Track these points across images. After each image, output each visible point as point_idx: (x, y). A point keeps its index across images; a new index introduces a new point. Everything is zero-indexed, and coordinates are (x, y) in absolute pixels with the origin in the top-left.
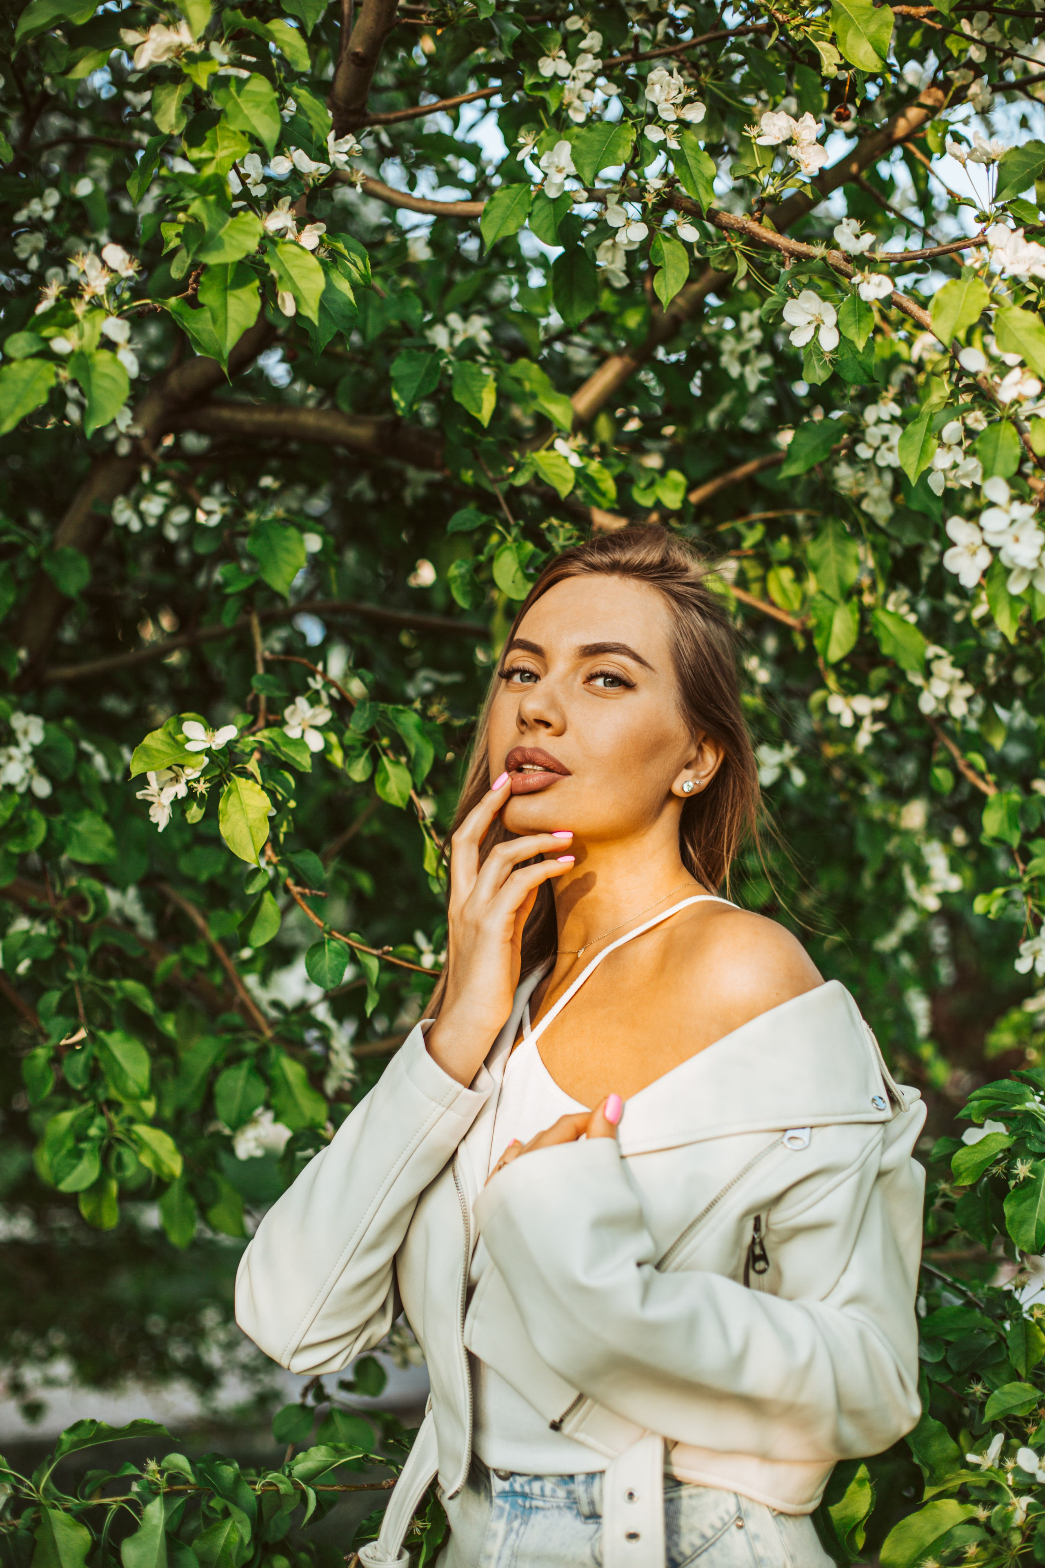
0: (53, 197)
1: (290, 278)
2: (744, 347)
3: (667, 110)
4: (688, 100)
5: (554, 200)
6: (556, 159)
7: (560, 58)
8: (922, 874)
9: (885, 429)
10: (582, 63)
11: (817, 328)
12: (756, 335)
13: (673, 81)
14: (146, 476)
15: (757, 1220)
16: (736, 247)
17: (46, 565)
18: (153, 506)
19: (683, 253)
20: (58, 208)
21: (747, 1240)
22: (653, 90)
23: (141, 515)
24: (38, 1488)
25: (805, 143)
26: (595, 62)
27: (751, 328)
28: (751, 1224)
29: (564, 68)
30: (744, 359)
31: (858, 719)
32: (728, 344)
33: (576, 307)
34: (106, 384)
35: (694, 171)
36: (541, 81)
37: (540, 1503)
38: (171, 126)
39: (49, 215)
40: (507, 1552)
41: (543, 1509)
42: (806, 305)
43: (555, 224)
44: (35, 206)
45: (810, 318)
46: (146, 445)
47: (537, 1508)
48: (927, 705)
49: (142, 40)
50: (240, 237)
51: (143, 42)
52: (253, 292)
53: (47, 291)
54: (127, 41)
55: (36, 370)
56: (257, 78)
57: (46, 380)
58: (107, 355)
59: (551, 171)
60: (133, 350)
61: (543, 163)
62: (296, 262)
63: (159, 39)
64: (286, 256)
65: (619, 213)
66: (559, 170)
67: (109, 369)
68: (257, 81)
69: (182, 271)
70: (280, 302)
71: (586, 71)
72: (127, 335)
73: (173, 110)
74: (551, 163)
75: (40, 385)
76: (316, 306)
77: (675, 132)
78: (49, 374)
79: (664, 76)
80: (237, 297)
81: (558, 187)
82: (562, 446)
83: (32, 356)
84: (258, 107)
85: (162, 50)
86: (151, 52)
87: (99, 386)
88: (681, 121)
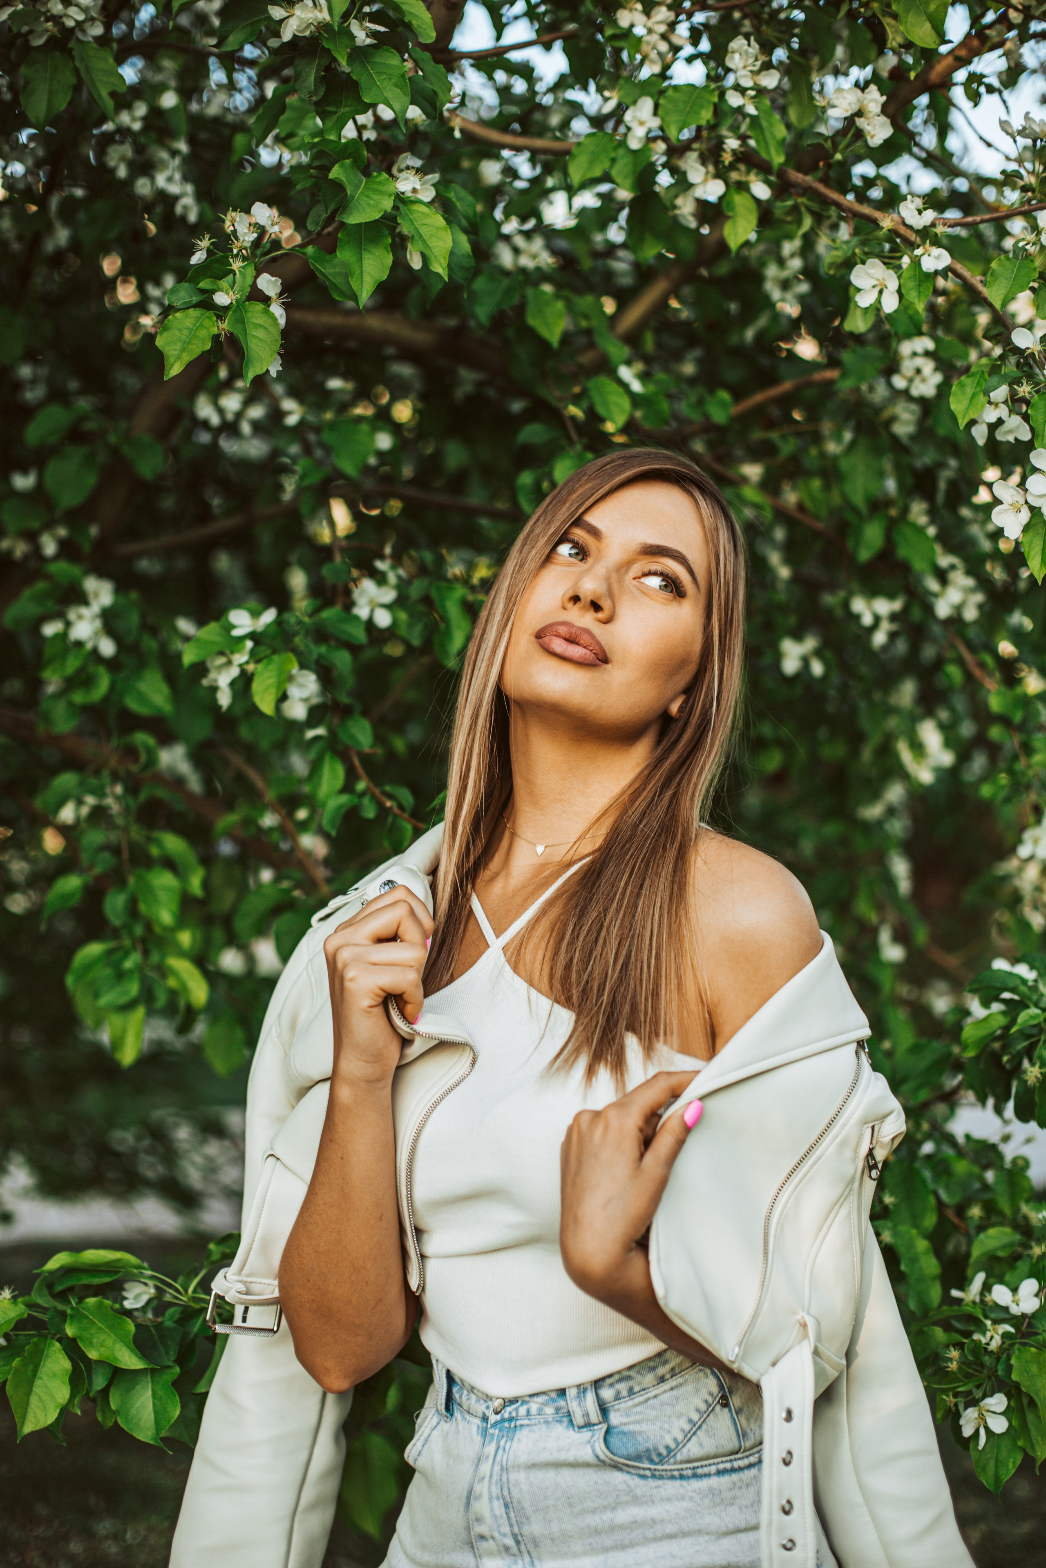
0: (141, 109)
1: (421, 236)
2: (786, 274)
3: (745, 76)
4: (763, 68)
5: (634, 152)
7: (636, 9)
8: (918, 748)
9: (920, 361)
10: (656, 14)
11: (881, 292)
12: (796, 264)
13: (751, 50)
14: (223, 374)
15: (873, 1129)
16: (803, 203)
17: (126, 450)
18: (231, 402)
19: (752, 205)
20: (144, 119)
21: (865, 1147)
22: (732, 58)
23: (221, 411)
24: (186, 1291)
25: (871, 115)
26: (667, 13)
27: (793, 255)
28: (868, 1132)
29: (639, 20)
31: (877, 619)
32: (772, 271)
33: (646, 246)
34: (260, 333)
35: (767, 133)
36: (618, 32)
37: (526, 1422)
38: (310, 92)
39: (137, 126)
42: (872, 271)
43: (634, 172)
44: (125, 118)
45: (875, 282)
48: (943, 610)
49: (287, 14)
50: (376, 197)
51: (288, 17)
52: (386, 248)
53: (199, 243)
54: (273, 16)
55: (198, 318)
56: (387, 51)
57: (208, 329)
58: (260, 306)
59: (634, 125)
60: (283, 303)
61: (628, 117)
62: (425, 221)
63: (303, 16)
64: (416, 215)
65: (697, 170)
66: (642, 123)
67: (261, 320)
68: (388, 54)
69: (317, 224)
70: (408, 257)
71: (658, 23)
72: (278, 289)
73: (312, 78)
74: (634, 118)
75: (203, 333)
76: (445, 262)
77: (753, 98)
78: (211, 323)
79: (743, 45)
80: (370, 252)
81: (640, 139)
82: (626, 373)
83: (195, 306)
84: (390, 79)
85: (305, 25)
86: (295, 27)
87: (254, 336)
88: (758, 87)
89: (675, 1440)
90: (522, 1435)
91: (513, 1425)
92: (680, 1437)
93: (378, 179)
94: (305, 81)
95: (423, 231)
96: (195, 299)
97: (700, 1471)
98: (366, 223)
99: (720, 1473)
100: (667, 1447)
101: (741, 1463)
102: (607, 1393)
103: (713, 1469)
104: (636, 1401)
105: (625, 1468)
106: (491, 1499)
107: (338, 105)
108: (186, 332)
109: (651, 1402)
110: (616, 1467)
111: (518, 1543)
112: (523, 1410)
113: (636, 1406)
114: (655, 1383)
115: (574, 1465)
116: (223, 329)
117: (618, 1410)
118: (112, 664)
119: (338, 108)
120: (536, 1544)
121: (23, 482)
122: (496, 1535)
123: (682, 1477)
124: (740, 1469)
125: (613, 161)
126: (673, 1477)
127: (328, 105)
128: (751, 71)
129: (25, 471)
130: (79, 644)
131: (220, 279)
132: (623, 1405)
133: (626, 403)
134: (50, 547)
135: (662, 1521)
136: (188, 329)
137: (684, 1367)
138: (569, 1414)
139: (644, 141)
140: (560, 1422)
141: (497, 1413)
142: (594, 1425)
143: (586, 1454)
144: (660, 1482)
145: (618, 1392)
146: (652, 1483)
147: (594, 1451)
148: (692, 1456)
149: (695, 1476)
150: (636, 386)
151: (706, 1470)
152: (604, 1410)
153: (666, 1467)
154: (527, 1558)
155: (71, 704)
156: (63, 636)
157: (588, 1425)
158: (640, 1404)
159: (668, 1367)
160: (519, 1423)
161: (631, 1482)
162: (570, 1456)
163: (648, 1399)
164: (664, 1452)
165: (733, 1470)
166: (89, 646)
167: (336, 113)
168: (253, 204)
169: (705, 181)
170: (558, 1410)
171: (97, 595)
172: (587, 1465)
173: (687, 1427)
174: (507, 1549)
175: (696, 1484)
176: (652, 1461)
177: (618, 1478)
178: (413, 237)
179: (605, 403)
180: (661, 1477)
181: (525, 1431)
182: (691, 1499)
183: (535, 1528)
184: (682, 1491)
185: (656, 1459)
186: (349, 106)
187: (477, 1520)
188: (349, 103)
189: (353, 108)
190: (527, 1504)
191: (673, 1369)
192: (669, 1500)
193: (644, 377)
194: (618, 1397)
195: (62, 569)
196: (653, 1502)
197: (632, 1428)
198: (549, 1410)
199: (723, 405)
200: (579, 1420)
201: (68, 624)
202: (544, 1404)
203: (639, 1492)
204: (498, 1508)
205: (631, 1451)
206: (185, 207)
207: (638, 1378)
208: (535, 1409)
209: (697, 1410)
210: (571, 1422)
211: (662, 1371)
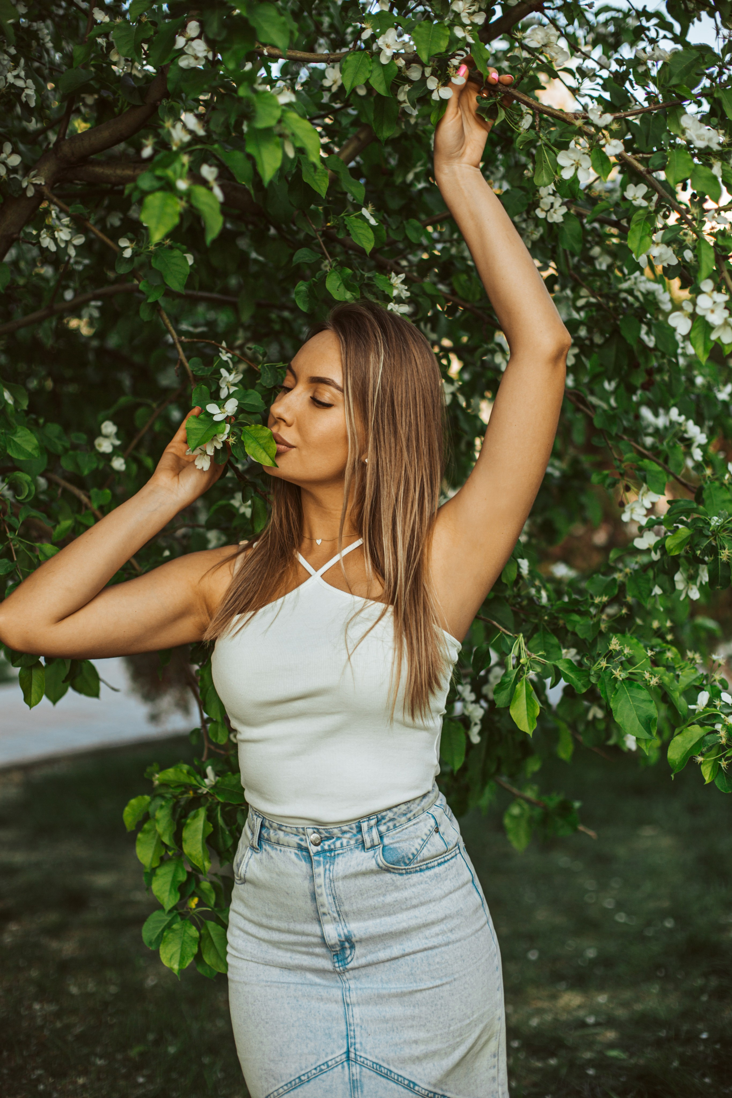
3: (465, 16)
4: (476, 11)
5: (384, 66)
6: (387, 40)
11: (577, 169)
25: (552, 45)
37: (341, 851)
40: (327, 881)
42: (571, 155)
43: (386, 82)
45: (573, 162)
46: (46, 191)
50: (270, 109)
52: (277, 146)
57: (172, 206)
59: (384, 47)
61: (380, 42)
65: (433, 80)
66: (388, 46)
67: (207, 198)
72: (215, 176)
74: (384, 42)
76: (317, 156)
77: (470, 31)
78: (173, 202)
81: (388, 57)
82: (365, 212)
88: (473, 24)
89: (416, 849)
90: (339, 860)
91: (333, 854)
92: (419, 848)
97: (430, 865)
99: (439, 864)
100: (413, 854)
101: (448, 857)
102: (383, 828)
103: (436, 863)
104: (398, 831)
105: (392, 870)
106: (327, 895)
110: (388, 870)
111: (339, 915)
112: (338, 844)
113: (397, 833)
114: (406, 821)
115: (364, 874)
117: (388, 836)
120: (347, 916)
122: (330, 912)
123: (421, 870)
124: (448, 860)
125: (371, 72)
126: (416, 871)
128: (469, 13)
132: (391, 834)
135: (411, 898)
137: (420, 813)
138: (363, 842)
139: (391, 58)
140: (357, 848)
141: (316, 845)
142: (376, 847)
143: (372, 865)
144: (410, 876)
145: (388, 827)
146: (405, 877)
147: (376, 861)
148: (425, 857)
149: (428, 868)
150: (372, 221)
151: (432, 864)
152: (381, 837)
153: (412, 866)
154: (343, 923)
157: (373, 846)
158: (399, 832)
159: (413, 813)
160: (336, 852)
161: (394, 878)
162: (363, 868)
163: (403, 830)
164: (411, 857)
165: (445, 862)
168: (182, 113)
169: (438, 88)
170: (357, 841)
172: (372, 872)
173: (421, 842)
174: (335, 919)
175: (428, 873)
176: (406, 864)
177: (388, 876)
179: (357, 235)
180: (411, 873)
181: (340, 858)
182: (426, 882)
183: (346, 908)
184: (421, 878)
185: (407, 862)
187: (322, 905)
190: (342, 896)
192: (414, 885)
194: (388, 830)
196: (406, 888)
197: (395, 845)
198: (352, 842)
200: (368, 844)
202: (350, 837)
203: (398, 883)
204: (331, 900)
205: (395, 858)
206: (27, 96)
207: (399, 819)
208: (345, 841)
209: (426, 834)
210: (364, 847)
211: (409, 815)
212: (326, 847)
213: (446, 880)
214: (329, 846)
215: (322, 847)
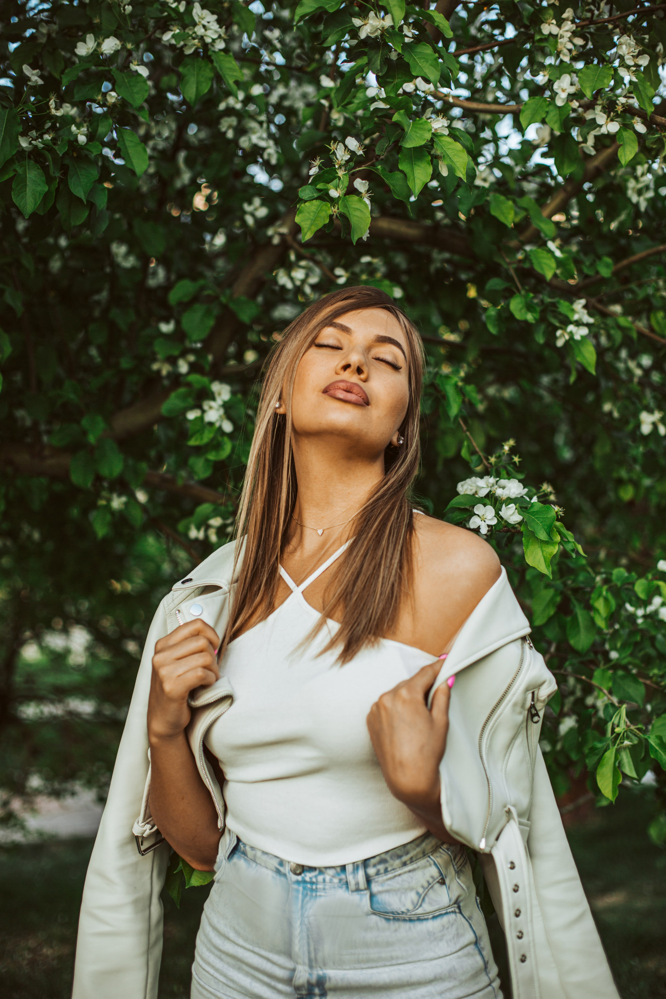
1: (447, 156)
2: (640, 186)
3: (629, 59)
4: (640, 54)
5: (559, 107)
6: (562, 85)
7: (553, 24)
10: (565, 26)
12: (647, 179)
13: (632, 43)
14: (293, 257)
15: (533, 693)
16: (664, 136)
17: (232, 306)
18: (299, 274)
19: (634, 136)
21: (528, 705)
22: (622, 48)
23: (292, 279)
26: (572, 25)
28: (530, 696)
29: (555, 30)
30: (640, 192)
32: (632, 184)
33: (565, 166)
34: (358, 213)
35: (643, 94)
36: (543, 37)
37: (322, 886)
38: (377, 70)
41: (324, 896)
43: (560, 120)
44: (231, 101)
46: (289, 239)
47: (320, 896)
49: (363, 23)
50: (421, 132)
51: (363, 25)
52: (428, 163)
53: (313, 162)
54: (355, 25)
55: (319, 206)
56: (424, 45)
57: (326, 211)
58: (355, 198)
59: (559, 91)
60: (369, 196)
61: (555, 86)
62: (450, 147)
63: (374, 24)
64: (444, 143)
65: (602, 117)
66: (563, 91)
67: (358, 206)
68: (425, 47)
69: (382, 151)
70: (440, 169)
71: (567, 31)
72: (367, 188)
73: (379, 62)
74: (559, 87)
75: (323, 214)
76: (464, 172)
77: (634, 72)
78: (327, 208)
79: (627, 40)
80: (419, 166)
81: (563, 100)
82: (551, 245)
83: (316, 199)
84: (427, 62)
85: (375, 29)
86: (369, 31)
87: (354, 215)
88: (637, 66)
91: (314, 887)
93: (420, 122)
94: (374, 64)
95: (449, 152)
96: (316, 195)
98: (414, 148)
102: (371, 871)
103: (431, 916)
104: (389, 876)
107: (394, 78)
108: (312, 214)
109: (397, 878)
112: (319, 878)
113: (388, 879)
114: (400, 866)
116: (335, 212)
117: (377, 882)
118: (231, 436)
119: (393, 79)
121: (166, 328)
123: (411, 921)
125: (547, 113)
127: (388, 78)
128: (632, 56)
129: (167, 321)
130: (211, 424)
131: (328, 183)
132: (381, 878)
133: (553, 264)
134: (183, 367)
136: (313, 212)
137: (418, 857)
138: (347, 883)
139: (566, 101)
140: (341, 887)
141: (297, 874)
142: (361, 890)
144: (397, 923)
145: (378, 870)
146: (392, 923)
150: (558, 254)
152: (369, 880)
155: (207, 460)
156: (201, 419)
157: (358, 890)
158: (390, 878)
159: (409, 856)
160: (318, 886)
163: (395, 876)
166: (217, 425)
167: (392, 82)
168: (346, 138)
169: (607, 123)
170: (340, 880)
171: (220, 394)
178: (444, 156)
179: (540, 264)
180: (398, 920)
186: (399, 78)
188: (400, 76)
189: (402, 80)
191: (411, 858)
193: (561, 248)
194: (378, 873)
195: (195, 378)
198: (336, 880)
199: (607, 266)
200: (352, 886)
201: (203, 412)
202: (333, 877)
206: (269, 155)
207: (391, 862)
208: (328, 878)
209: (423, 887)
210: (347, 887)
211: (405, 858)
212: (307, 879)
213: (441, 940)
214: (311, 878)
215: (303, 878)
